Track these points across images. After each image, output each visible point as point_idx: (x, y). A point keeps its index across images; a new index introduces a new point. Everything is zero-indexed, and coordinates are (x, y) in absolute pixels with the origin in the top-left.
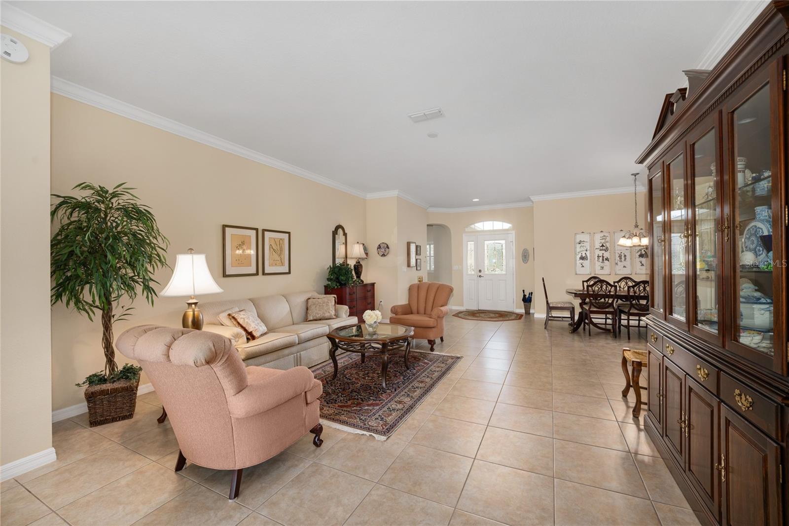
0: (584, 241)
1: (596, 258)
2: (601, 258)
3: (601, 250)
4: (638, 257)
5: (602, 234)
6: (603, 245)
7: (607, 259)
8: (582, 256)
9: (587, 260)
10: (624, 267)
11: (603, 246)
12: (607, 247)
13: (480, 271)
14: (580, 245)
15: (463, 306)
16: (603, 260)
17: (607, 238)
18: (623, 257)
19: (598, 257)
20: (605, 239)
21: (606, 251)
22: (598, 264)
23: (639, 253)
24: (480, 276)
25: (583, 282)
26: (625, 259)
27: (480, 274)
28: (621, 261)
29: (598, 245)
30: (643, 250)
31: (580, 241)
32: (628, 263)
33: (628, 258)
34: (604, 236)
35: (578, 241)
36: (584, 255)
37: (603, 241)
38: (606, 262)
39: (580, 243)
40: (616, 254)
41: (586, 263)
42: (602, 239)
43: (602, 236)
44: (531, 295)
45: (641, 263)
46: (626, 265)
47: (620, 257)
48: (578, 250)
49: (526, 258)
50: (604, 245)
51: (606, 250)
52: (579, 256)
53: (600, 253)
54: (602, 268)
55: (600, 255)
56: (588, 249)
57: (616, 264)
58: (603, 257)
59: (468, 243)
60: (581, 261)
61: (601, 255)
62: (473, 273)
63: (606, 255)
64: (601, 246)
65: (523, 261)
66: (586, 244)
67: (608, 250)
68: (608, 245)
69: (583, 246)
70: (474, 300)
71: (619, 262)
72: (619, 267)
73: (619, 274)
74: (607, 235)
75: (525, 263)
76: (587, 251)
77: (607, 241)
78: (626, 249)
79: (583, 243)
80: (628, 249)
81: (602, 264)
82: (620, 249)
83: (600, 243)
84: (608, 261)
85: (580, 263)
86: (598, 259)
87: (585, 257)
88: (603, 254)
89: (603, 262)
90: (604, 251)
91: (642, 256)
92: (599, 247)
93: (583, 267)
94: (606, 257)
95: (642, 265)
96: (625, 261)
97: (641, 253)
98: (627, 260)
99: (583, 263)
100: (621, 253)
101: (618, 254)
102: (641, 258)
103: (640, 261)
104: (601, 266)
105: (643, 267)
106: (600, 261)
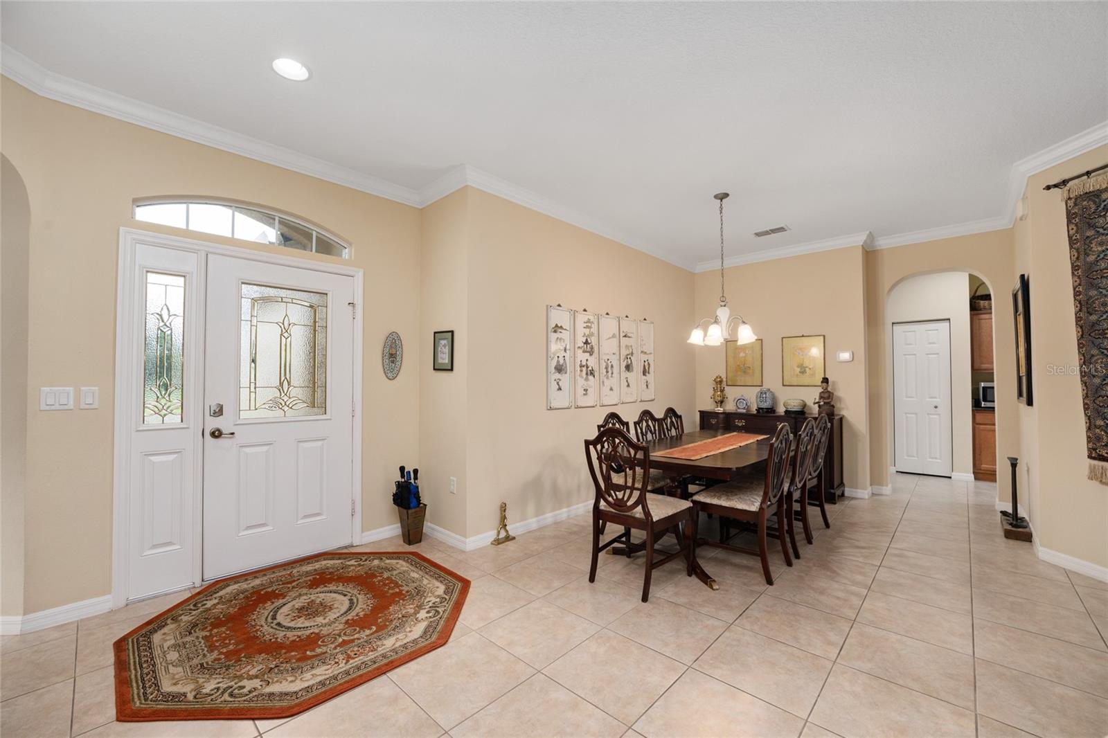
0: (561, 327)
1: (579, 369)
2: (584, 369)
3: (584, 352)
4: (624, 369)
5: (585, 317)
6: (587, 340)
7: (592, 373)
8: (558, 362)
9: (566, 373)
10: (611, 389)
11: (586, 343)
12: (592, 346)
13: (219, 412)
14: (556, 336)
16: (587, 374)
17: (593, 325)
18: (609, 369)
19: (581, 366)
20: (590, 328)
21: (590, 355)
22: (581, 382)
24: (216, 434)
26: (612, 373)
27: (214, 422)
28: (607, 378)
29: (580, 341)
31: (557, 326)
32: (613, 382)
33: (614, 370)
34: (589, 321)
35: (552, 324)
36: (561, 361)
37: (587, 331)
38: (591, 377)
39: (555, 332)
40: (603, 362)
41: (565, 379)
42: (587, 327)
43: (586, 320)
45: (627, 381)
46: (612, 386)
47: (607, 368)
48: (554, 347)
49: (393, 362)
50: (589, 341)
51: (591, 353)
52: (554, 363)
54: (586, 391)
56: (568, 347)
57: (603, 383)
58: (587, 367)
60: (557, 376)
61: (584, 363)
63: (592, 362)
64: (584, 343)
65: (385, 372)
66: (565, 335)
67: (593, 352)
68: (593, 340)
69: (561, 339)
70: (179, 547)
71: (605, 378)
72: (606, 390)
73: (606, 404)
74: (592, 319)
75: (390, 379)
76: (565, 350)
77: (592, 332)
78: (613, 354)
79: (560, 330)
80: (615, 354)
81: (585, 383)
82: (607, 353)
83: (583, 335)
84: (594, 376)
85: (555, 380)
86: (581, 371)
87: (562, 365)
88: (587, 360)
89: (587, 379)
90: (588, 354)
91: (628, 368)
92: (583, 345)
93: (560, 389)
94: (590, 368)
95: (628, 386)
96: (612, 377)
97: (627, 362)
98: (613, 375)
99: (560, 380)
100: (608, 360)
101: (605, 362)
102: (627, 372)
103: (626, 378)
104: (584, 387)
105: (629, 388)
106: (583, 375)
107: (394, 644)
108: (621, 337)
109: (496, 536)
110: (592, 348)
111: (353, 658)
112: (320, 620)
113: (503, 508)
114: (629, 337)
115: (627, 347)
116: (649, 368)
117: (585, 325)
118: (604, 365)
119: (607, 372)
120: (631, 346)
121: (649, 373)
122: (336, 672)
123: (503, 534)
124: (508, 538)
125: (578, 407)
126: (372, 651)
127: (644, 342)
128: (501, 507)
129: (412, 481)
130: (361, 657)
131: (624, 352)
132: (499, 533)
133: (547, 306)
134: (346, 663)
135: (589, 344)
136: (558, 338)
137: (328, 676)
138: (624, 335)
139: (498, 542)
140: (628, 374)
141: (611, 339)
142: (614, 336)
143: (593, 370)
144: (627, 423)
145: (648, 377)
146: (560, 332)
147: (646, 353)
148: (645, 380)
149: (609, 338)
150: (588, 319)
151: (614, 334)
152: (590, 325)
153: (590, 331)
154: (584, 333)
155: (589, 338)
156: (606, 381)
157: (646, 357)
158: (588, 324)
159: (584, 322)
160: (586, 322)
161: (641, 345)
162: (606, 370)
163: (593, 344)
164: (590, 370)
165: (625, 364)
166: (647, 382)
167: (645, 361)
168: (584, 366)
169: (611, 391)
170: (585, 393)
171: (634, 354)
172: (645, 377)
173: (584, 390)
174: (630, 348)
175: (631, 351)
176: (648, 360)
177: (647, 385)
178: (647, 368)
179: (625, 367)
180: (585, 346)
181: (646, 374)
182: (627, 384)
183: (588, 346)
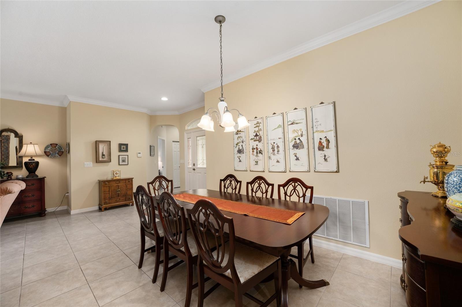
0: (240, 131)
2: (255, 151)
3: (255, 141)
4: (292, 148)
7: (261, 152)
8: (239, 148)
9: (243, 153)
10: (278, 162)
11: (256, 135)
13: (194, 165)
16: (257, 153)
17: (260, 125)
18: (276, 149)
19: (253, 149)
21: (259, 142)
22: (253, 158)
23: (293, 143)
24: (194, 169)
25: (221, 180)
26: (278, 151)
27: (194, 167)
28: (274, 154)
30: (297, 138)
31: (238, 131)
32: (280, 156)
33: (281, 149)
34: (258, 123)
36: (241, 148)
37: (257, 129)
38: (260, 155)
39: (237, 134)
40: (270, 144)
43: (256, 122)
45: (296, 156)
46: (279, 160)
48: (236, 141)
50: (258, 134)
51: (260, 140)
52: (237, 148)
56: (244, 140)
57: (270, 158)
58: (257, 149)
59: (188, 140)
60: (239, 155)
61: (255, 147)
62: (191, 166)
64: (255, 136)
66: (243, 135)
67: (261, 140)
68: (261, 133)
69: (240, 137)
71: (272, 154)
72: (273, 162)
74: (260, 121)
76: (243, 142)
77: (260, 129)
78: (279, 138)
79: (240, 133)
80: (281, 138)
81: (256, 158)
82: (273, 139)
83: (254, 132)
84: (262, 154)
85: (238, 157)
86: (253, 151)
87: (241, 150)
88: (257, 145)
89: (257, 156)
90: (258, 141)
92: (254, 137)
93: (240, 161)
94: (259, 149)
95: (297, 159)
96: (278, 153)
97: (295, 142)
98: (280, 153)
99: (240, 157)
100: (274, 143)
101: (271, 144)
102: (295, 149)
103: (295, 154)
104: (255, 160)
105: (298, 161)
106: (254, 154)
110: (260, 138)
114: (297, 123)
115: (294, 131)
116: (328, 145)
117: (255, 126)
119: (274, 151)
121: (328, 147)
125: (251, 171)
127: (319, 123)
131: (291, 136)
135: (258, 136)
136: (238, 137)
138: (290, 123)
140: (296, 151)
141: (277, 129)
142: (279, 126)
143: (261, 150)
144: (240, 182)
145: (326, 152)
146: (240, 134)
147: (323, 131)
148: (322, 154)
149: (275, 129)
150: (257, 122)
151: (280, 125)
152: (258, 125)
153: (259, 128)
154: (255, 131)
155: (258, 132)
156: (273, 157)
157: (322, 136)
158: (257, 125)
159: (255, 125)
160: (255, 124)
161: (316, 126)
162: (272, 149)
163: (261, 135)
164: (259, 151)
165: (293, 144)
166: (325, 156)
167: (320, 139)
168: (255, 148)
169: (278, 163)
170: (256, 163)
171: (304, 135)
172: (321, 152)
173: (255, 162)
174: (299, 131)
175: (300, 133)
176: (326, 137)
177: (325, 159)
178: (325, 144)
179: (293, 146)
180: (255, 137)
181: (324, 149)
182: (296, 158)
183: (258, 137)
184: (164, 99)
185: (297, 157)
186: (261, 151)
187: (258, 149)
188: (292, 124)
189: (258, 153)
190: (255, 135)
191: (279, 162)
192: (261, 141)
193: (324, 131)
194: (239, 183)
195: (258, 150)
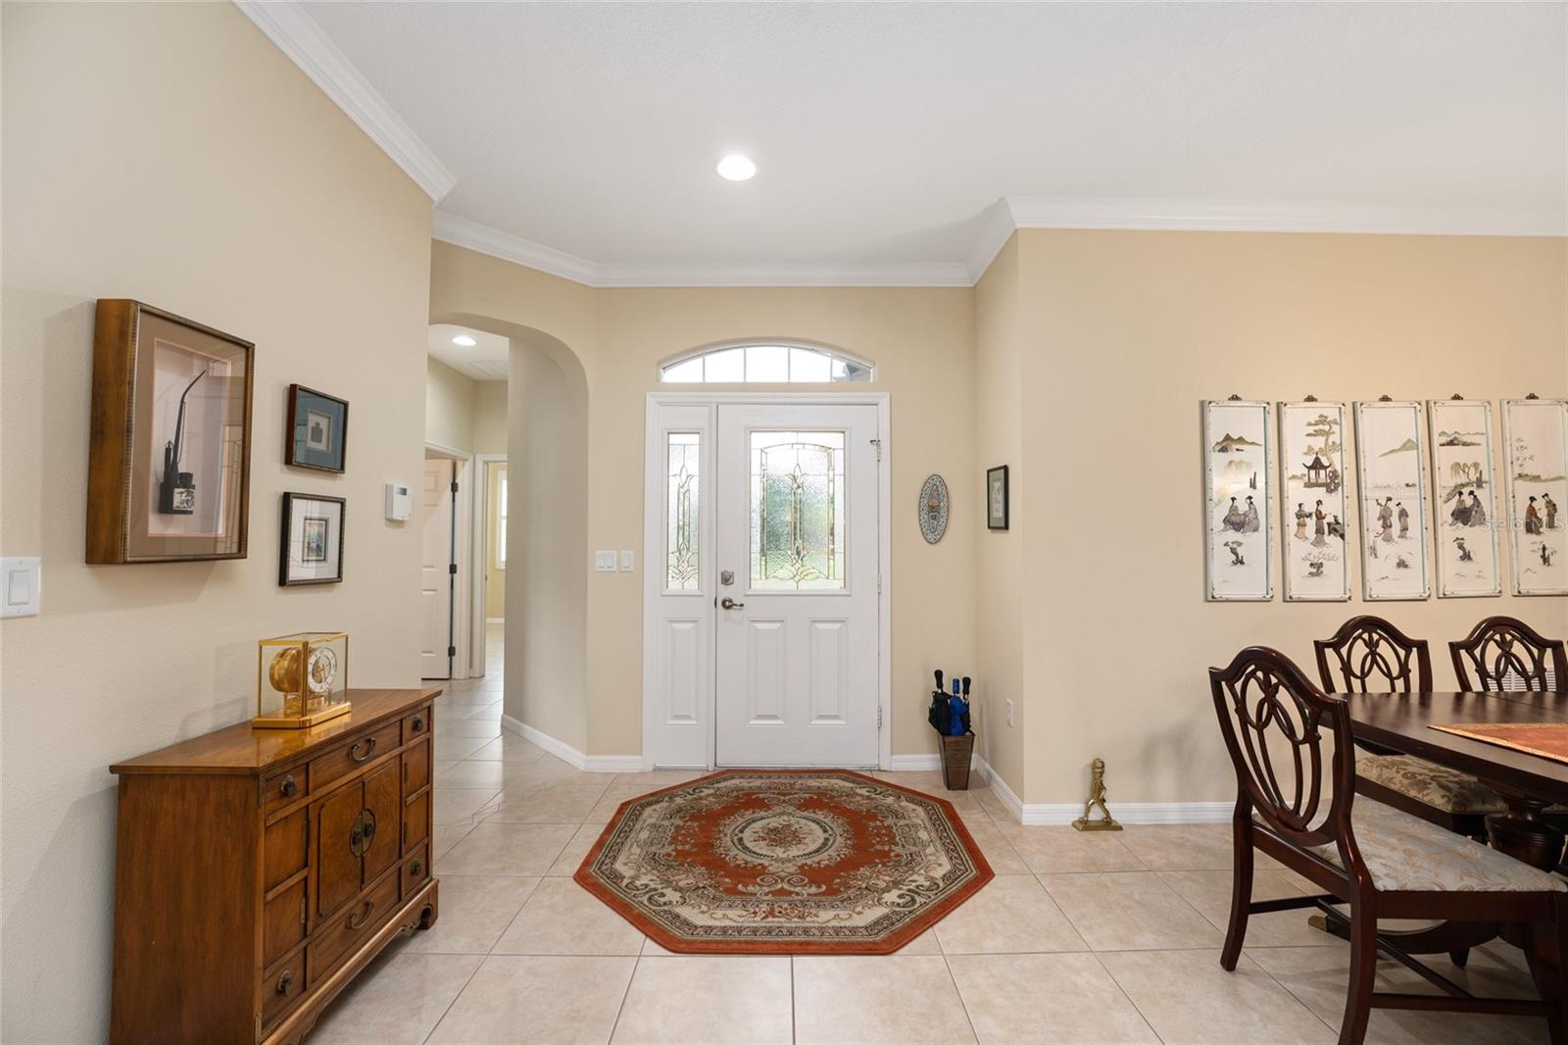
0: (1241, 440)
1: (1292, 521)
2: (1311, 523)
3: (1309, 485)
4: (1450, 520)
5: (1312, 412)
6: (1317, 460)
7: (1336, 529)
8: (1233, 509)
9: (1256, 530)
10: (1402, 564)
11: (1317, 465)
12: (1334, 472)
13: (727, 580)
14: (1226, 457)
15: (640, 753)
16: (1319, 531)
17: (1335, 428)
18: (1395, 519)
19: (1300, 515)
20: (1327, 434)
21: (1330, 491)
22: (1301, 550)
23: (1453, 504)
24: (728, 605)
26: (1405, 529)
27: (726, 592)
28: (1388, 539)
29: (1297, 462)
30: (1466, 491)
31: (1228, 438)
32: (1411, 548)
34: (1323, 420)
35: (1215, 436)
36: (1242, 507)
37: (1319, 442)
38: (1332, 540)
39: (1224, 450)
40: (1370, 505)
41: (1252, 543)
42: (1317, 433)
43: (1314, 418)
44: (966, 691)
45: (1461, 547)
46: (1406, 558)
47: (1385, 518)
48: (1219, 480)
49: (934, 518)
50: (1325, 461)
51: (1333, 484)
53: (1310, 498)
54: (1317, 568)
55: (1307, 509)
56: (1260, 478)
58: (1320, 516)
59: (674, 439)
60: (1232, 536)
61: (1310, 508)
62: (692, 585)
64: (1309, 468)
65: (923, 533)
66: (1254, 456)
68: (1335, 460)
69: (1239, 464)
70: (695, 723)
71: (1379, 540)
72: (1382, 566)
73: (1383, 596)
74: (1334, 415)
75: (931, 543)
76: (1253, 485)
77: (1334, 443)
78: (1407, 485)
79: (1238, 446)
80: (1414, 485)
81: (1316, 551)
82: (1385, 484)
83: (1305, 451)
84: (1342, 536)
85: (1226, 544)
86: (1301, 525)
87: (1246, 515)
88: (1319, 503)
89: (1318, 542)
90: (1325, 489)
91: (1463, 515)
92: (1306, 471)
93: (1239, 561)
94: (1330, 519)
95: (1466, 557)
96: (1402, 536)
97: (1461, 502)
98: (1409, 534)
99: (1240, 544)
100: (1389, 499)
101: (1379, 504)
102: (1460, 524)
103: (1457, 539)
104: (1312, 558)
105: (1467, 563)
106: (1307, 535)
107: (828, 921)
108: (1436, 445)
109: (1082, 815)
111: (774, 916)
112: (779, 852)
113: (1098, 770)
114: (1464, 444)
115: (1457, 467)
116: (1551, 516)
117: (1311, 429)
118: (1372, 512)
119: (1387, 526)
120: (1476, 465)
121: (1551, 525)
122: (746, 925)
123: (1096, 815)
124: (1108, 824)
125: (1291, 600)
126: (799, 917)
127: (1526, 453)
128: (1094, 766)
129: (961, 695)
130: (782, 920)
131: (1446, 480)
132: (1088, 810)
133: (1202, 403)
134: (763, 918)
135: (1325, 468)
136: (1231, 462)
137: (734, 924)
138: (1444, 439)
139: (1084, 825)
140: (1463, 531)
141: (1400, 453)
142: (1408, 445)
143: (1337, 523)
144: (1422, 646)
145: (1547, 537)
146: (1238, 450)
147: (1537, 478)
148: (1534, 543)
149: (1392, 451)
150: (1321, 416)
151: (1409, 440)
152: (1327, 428)
153: (1327, 440)
154: (1309, 447)
155: (1325, 455)
156: (1383, 548)
157: (1537, 489)
158: (1321, 427)
159: (1309, 424)
160: (1313, 422)
161: (1518, 459)
162: (1381, 521)
163: (1338, 468)
164: (1329, 524)
165: (1454, 507)
166: (1544, 549)
167: (1532, 499)
168: (1310, 515)
169: (1402, 569)
170: (1315, 570)
171: (1486, 482)
172: (1533, 537)
173: (1312, 565)
174: (1472, 469)
175: (1473, 477)
176: (1547, 495)
177: (1543, 556)
178: (1543, 514)
179: (1453, 514)
180: (1313, 472)
181: (1541, 530)
182: (1461, 553)
183: (1322, 472)
184: (737, 167)
185: (1464, 550)
186: (1337, 527)
187: (1324, 518)
188: (1451, 443)
189: (1324, 533)
190: (1309, 465)
191: (1406, 566)
192: (1336, 489)
193: (1543, 478)
194: (1415, 650)
195: (1325, 521)
